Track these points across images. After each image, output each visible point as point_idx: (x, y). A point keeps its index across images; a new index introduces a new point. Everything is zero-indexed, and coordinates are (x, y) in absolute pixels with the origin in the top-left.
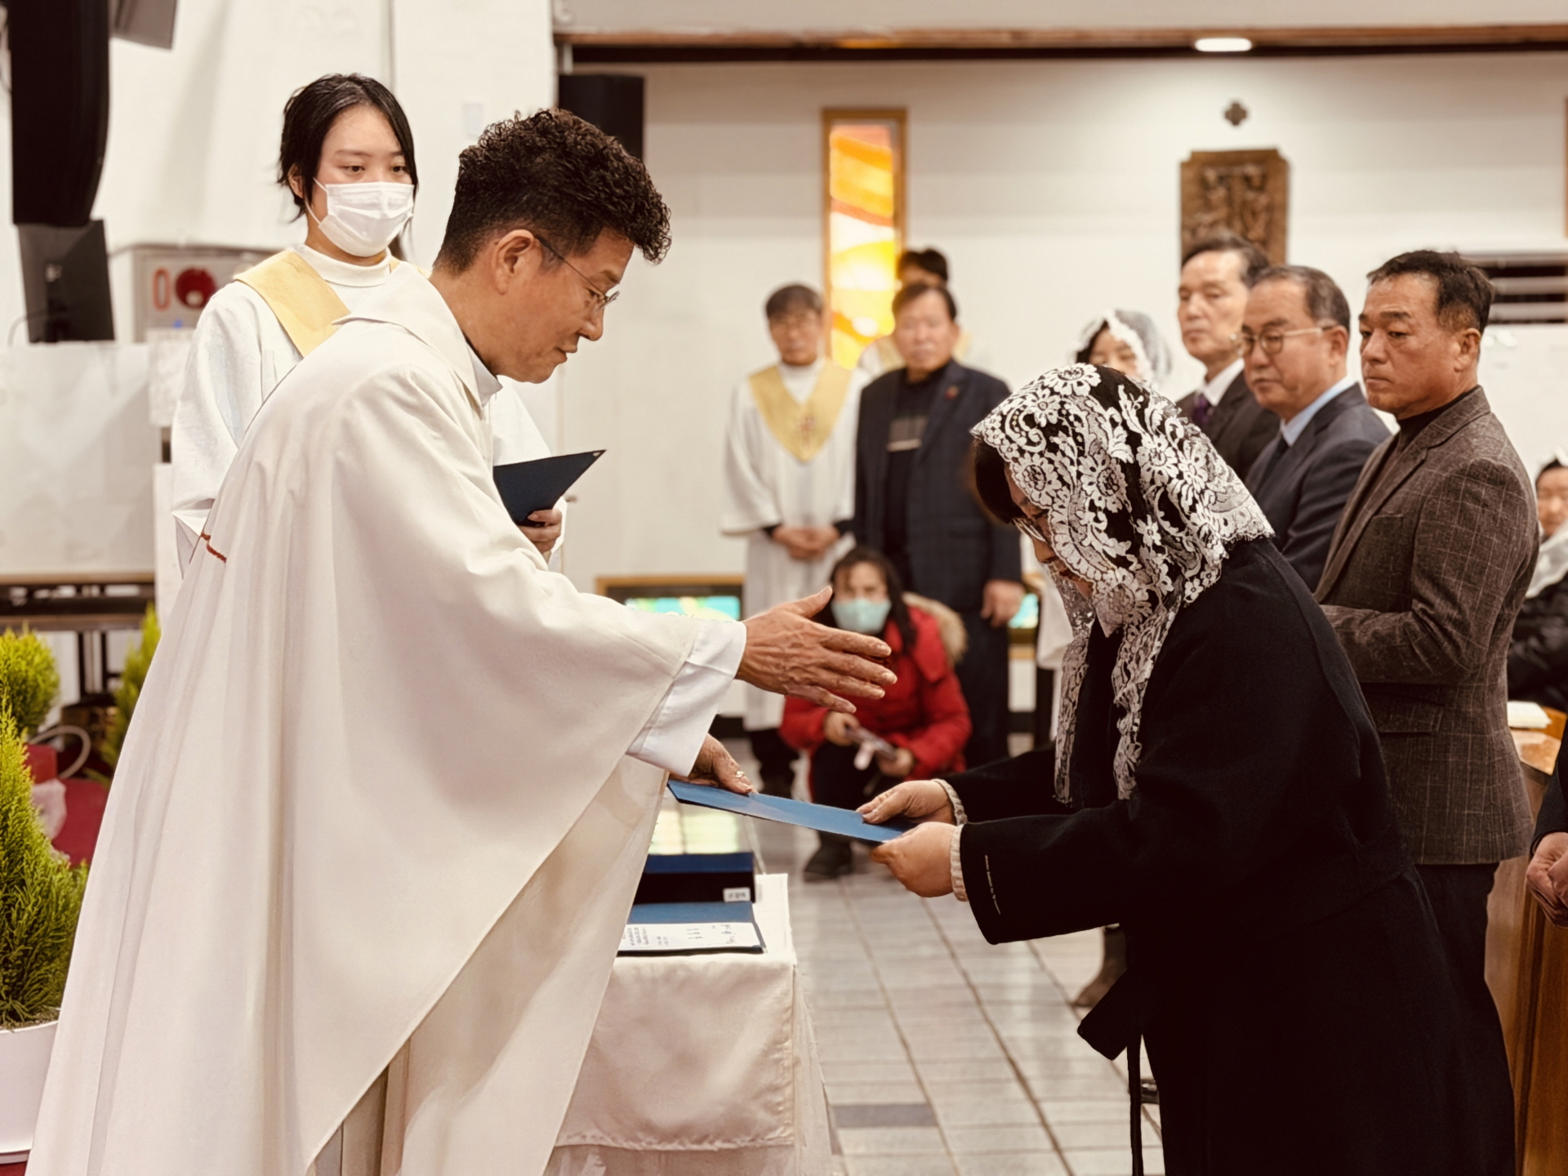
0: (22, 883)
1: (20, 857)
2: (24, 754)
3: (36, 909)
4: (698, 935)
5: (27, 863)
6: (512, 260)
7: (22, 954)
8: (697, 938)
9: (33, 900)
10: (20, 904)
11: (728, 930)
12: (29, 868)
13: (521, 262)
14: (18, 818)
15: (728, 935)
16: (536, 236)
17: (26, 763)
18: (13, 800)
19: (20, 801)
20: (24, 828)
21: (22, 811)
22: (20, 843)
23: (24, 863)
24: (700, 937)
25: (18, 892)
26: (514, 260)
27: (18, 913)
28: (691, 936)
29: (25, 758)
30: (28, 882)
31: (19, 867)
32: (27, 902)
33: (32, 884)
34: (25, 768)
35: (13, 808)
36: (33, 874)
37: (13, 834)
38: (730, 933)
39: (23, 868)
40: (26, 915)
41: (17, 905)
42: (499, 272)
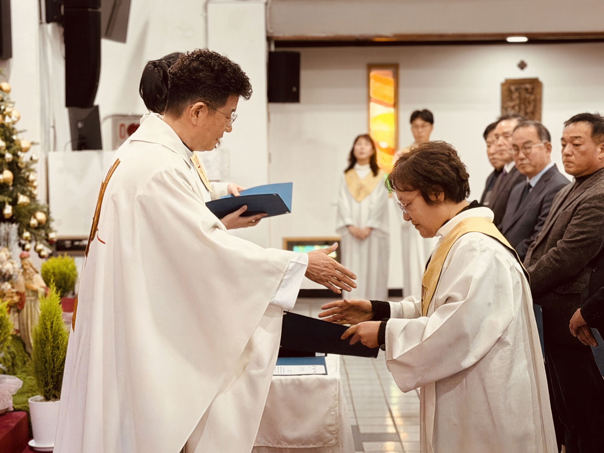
0: (58, 348)
1: (57, 338)
2: (59, 300)
3: (63, 357)
4: (303, 370)
5: (60, 340)
6: (197, 113)
7: (58, 374)
8: (302, 371)
9: (62, 354)
10: (57, 355)
11: (315, 368)
12: (61, 342)
13: (200, 113)
14: (57, 323)
15: (315, 370)
16: (205, 103)
17: (60, 303)
18: (55, 317)
19: (58, 317)
20: (59, 327)
21: (58, 321)
22: (57, 332)
23: (59, 340)
24: (304, 371)
25: (57, 351)
26: (198, 113)
27: (57, 358)
28: (300, 370)
29: (59, 302)
30: (60, 347)
31: (56, 342)
32: (60, 355)
33: (62, 348)
34: (60, 305)
35: (55, 320)
36: (62, 344)
37: (55, 329)
38: (315, 369)
39: (58, 342)
40: (59, 360)
41: (56, 356)
42: (193, 118)
